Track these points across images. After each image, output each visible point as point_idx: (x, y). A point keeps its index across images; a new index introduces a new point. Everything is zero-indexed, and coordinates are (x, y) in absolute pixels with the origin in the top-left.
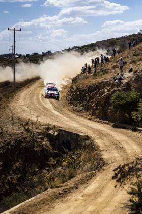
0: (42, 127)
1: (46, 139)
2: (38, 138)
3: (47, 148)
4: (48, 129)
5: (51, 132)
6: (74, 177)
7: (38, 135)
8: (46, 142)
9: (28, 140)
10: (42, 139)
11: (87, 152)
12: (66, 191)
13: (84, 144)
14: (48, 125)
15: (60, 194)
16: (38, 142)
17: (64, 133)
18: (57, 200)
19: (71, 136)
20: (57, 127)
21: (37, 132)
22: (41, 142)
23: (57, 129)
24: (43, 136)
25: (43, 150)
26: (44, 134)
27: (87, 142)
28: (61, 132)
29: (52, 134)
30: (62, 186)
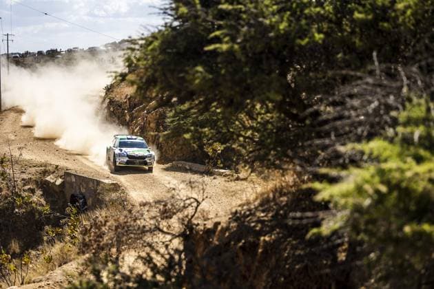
0: (33, 170)
1: (39, 192)
2: (25, 191)
3: (40, 208)
4: (45, 173)
5: (49, 178)
6: (71, 261)
7: (25, 185)
8: (37, 198)
9: (3, 193)
10: (33, 191)
13: (107, 199)
14: (45, 166)
16: (23, 198)
17: (74, 180)
19: (87, 186)
20: (62, 169)
21: (23, 179)
22: (29, 197)
23: (62, 173)
24: (34, 186)
25: (32, 212)
26: (36, 182)
27: (114, 195)
28: (68, 179)
29: (52, 181)
30: (41, 281)
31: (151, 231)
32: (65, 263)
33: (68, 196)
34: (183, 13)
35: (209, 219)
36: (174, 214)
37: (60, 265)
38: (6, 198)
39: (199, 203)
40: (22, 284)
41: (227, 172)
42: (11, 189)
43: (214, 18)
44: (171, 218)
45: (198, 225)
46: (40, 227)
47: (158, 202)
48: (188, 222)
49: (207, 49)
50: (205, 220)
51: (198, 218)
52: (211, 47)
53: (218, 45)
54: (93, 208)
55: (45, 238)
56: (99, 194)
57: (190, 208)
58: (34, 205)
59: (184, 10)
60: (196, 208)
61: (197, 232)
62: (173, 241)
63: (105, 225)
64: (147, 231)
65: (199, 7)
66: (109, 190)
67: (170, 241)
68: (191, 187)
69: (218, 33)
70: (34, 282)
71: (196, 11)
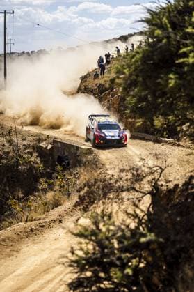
0: (31, 138)
1: (35, 154)
2: (25, 153)
3: (36, 166)
4: (39, 140)
5: (43, 144)
6: (60, 205)
7: (25, 149)
8: (35, 159)
9: (10, 155)
10: (31, 154)
11: (87, 171)
12: (44, 226)
13: (84, 160)
14: (40, 135)
15: (32, 230)
16: (24, 158)
17: (60, 146)
18: (27, 239)
19: (70, 150)
20: (51, 138)
21: (24, 145)
22: (29, 158)
23: (51, 141)
24: (32, 150)
25: (31, 169)
26: (33, 147)
27: (89, 157)
28: (56, 145)
29: (44, 146)
30: (40, 219)
31: (128, 190)
32: (57, 206)
33: (56, 158)
34: (158, 34)
35: (170, 181)
36: (145, 177)
37: (53, 209)
38: (12, 158)
39: (162, 170)
40: (26, 221)
41: (171, 140)
42: (16, 152)
43: (181, 38)
44: (142, 180)
45: (162, 185)
46: (36, 180)
47: (133, 169)
48: (155, 184)
49: (177, 62)
50: (167, 183)
51: (161, 180)
52: (181, 61)
53: (185, 59)
54: (74, 166)
55: (40, 187)
56: (78, 156)
57: (156, 174)
58: (32, 163)
59: (158, 32)
60: (161, 174)
61: (162, 192)
62: (144, 198)
63: (95, 185)
64: (125, 190)
65: (170, 30)
66: (86, 154)
67: (142, 197)
68: (157, 158)
69: (185, 50)
70: (35, 220)
71: (169, 33)
